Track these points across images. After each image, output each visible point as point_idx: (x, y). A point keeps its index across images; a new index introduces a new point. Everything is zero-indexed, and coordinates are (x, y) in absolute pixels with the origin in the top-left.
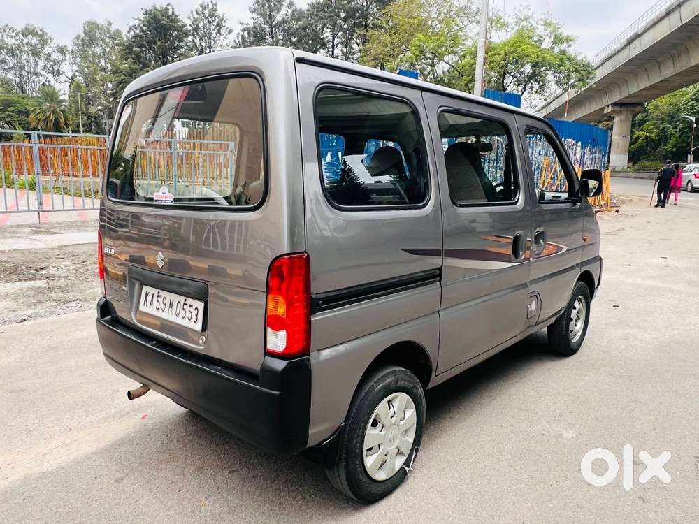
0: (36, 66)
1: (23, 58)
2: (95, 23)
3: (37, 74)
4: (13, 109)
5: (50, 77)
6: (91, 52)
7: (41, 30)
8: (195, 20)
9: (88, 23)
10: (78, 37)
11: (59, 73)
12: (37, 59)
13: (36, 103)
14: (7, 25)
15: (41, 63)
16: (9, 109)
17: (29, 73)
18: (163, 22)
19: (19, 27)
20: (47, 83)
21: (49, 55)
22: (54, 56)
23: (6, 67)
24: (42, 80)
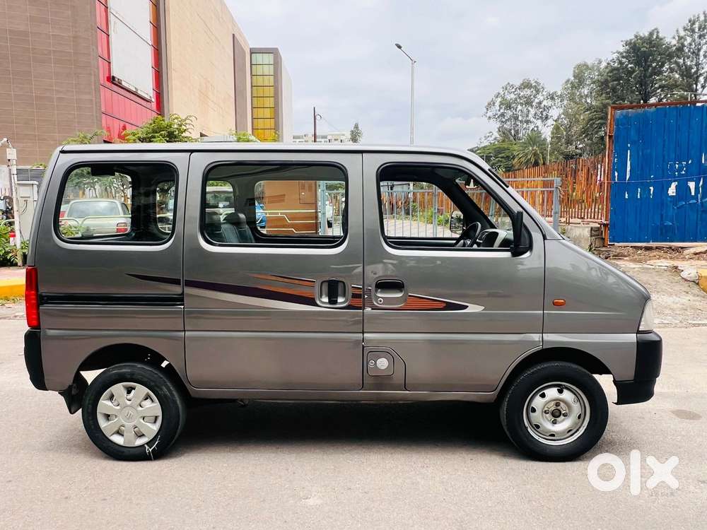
0: (527, 116)
1: (518, 110)
2: (586, 65)
3: (528, 122)
4: (503, 155)
5: (539, 123)
6: (578, 94)
7: (536, 82)
8: (681, 38)
9: (579, 66)
10: (568, 81)
11: (547, 118)
12: (530, 108)
13: (521, 148)
14: (509, 84)
15: (532, 111)
16: (500, 156)
17: (521, 122)
18: (642, 49)
19: (518, 83)
20: (536, 129)
21: (540, 103)
22: (545, 103)
23: (504, 120)
24: (532, 126)
